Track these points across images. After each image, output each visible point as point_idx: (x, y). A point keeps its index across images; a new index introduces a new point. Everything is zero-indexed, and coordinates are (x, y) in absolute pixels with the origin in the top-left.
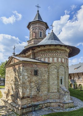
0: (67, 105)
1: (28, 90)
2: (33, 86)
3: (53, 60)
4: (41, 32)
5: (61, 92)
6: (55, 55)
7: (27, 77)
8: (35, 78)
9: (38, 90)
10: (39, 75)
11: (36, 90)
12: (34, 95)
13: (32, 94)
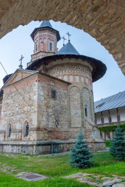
0: (98, 144)
1: (44, 118)
2: (51, 114)
3: (74, 79)
4: (51, 44)
5: (87, 128)
6: (77, 72)
7: (43, 98)
8: (52, 102)
9: (56, 121)
10: (58, 98)
11: (55, 121)
12: (52, 128)
13: (50, 126)
